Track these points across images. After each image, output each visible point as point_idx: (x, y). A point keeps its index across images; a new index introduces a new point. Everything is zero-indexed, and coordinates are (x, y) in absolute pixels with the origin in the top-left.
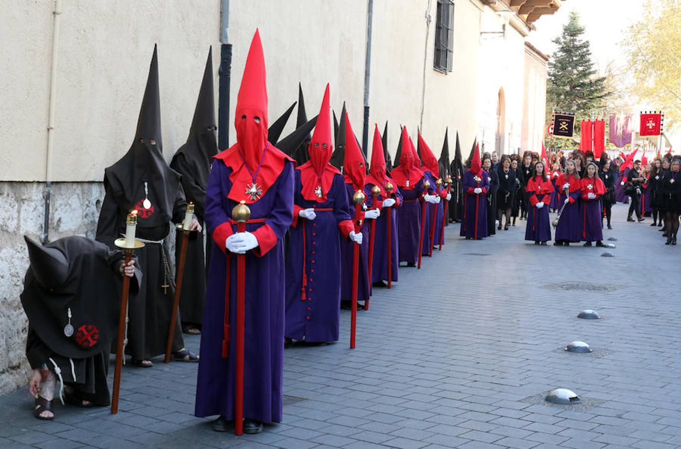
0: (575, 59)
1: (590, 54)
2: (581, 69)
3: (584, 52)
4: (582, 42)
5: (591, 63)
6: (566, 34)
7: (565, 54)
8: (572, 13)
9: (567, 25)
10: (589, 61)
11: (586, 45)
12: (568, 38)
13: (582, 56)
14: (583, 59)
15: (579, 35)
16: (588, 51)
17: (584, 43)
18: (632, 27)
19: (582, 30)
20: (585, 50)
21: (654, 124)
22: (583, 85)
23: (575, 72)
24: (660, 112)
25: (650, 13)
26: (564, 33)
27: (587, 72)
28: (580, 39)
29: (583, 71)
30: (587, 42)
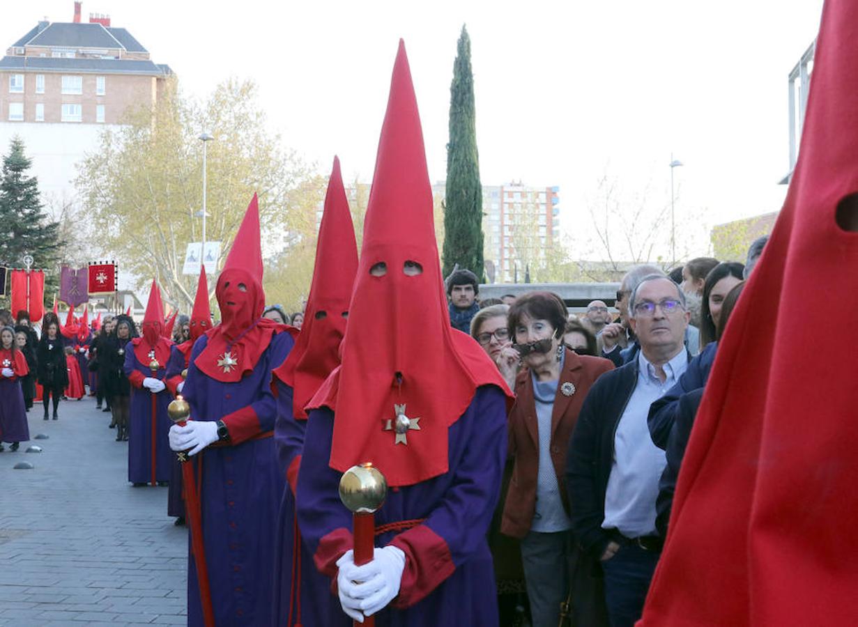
0: (19, 199)
1: (38, 193)
2: (27, 211)
3: (31, 191)
4: (28, 179)
5: (39, 204)
6: (8, 168)
7: (6, 192)
8: (15, 142)
9: (8, 156)
10: (37, 202)
11: (33, 182)
12: (10, 172)
13: (28, 196)
14: (30, 199)
15: (24, 170)
16: (35, 189)
17: (30, 180)
18: (89, 162)
19: (28, 163)
20: (31, 188)
21: (105, 278)
22: (31, 231)
23: (20, 215)
24: (113, 262)
25: (109, 145)
26: (5, 167)
27: (36, 215)
28: (26, 174)
29: (31, 214)
30: (35, 178)
